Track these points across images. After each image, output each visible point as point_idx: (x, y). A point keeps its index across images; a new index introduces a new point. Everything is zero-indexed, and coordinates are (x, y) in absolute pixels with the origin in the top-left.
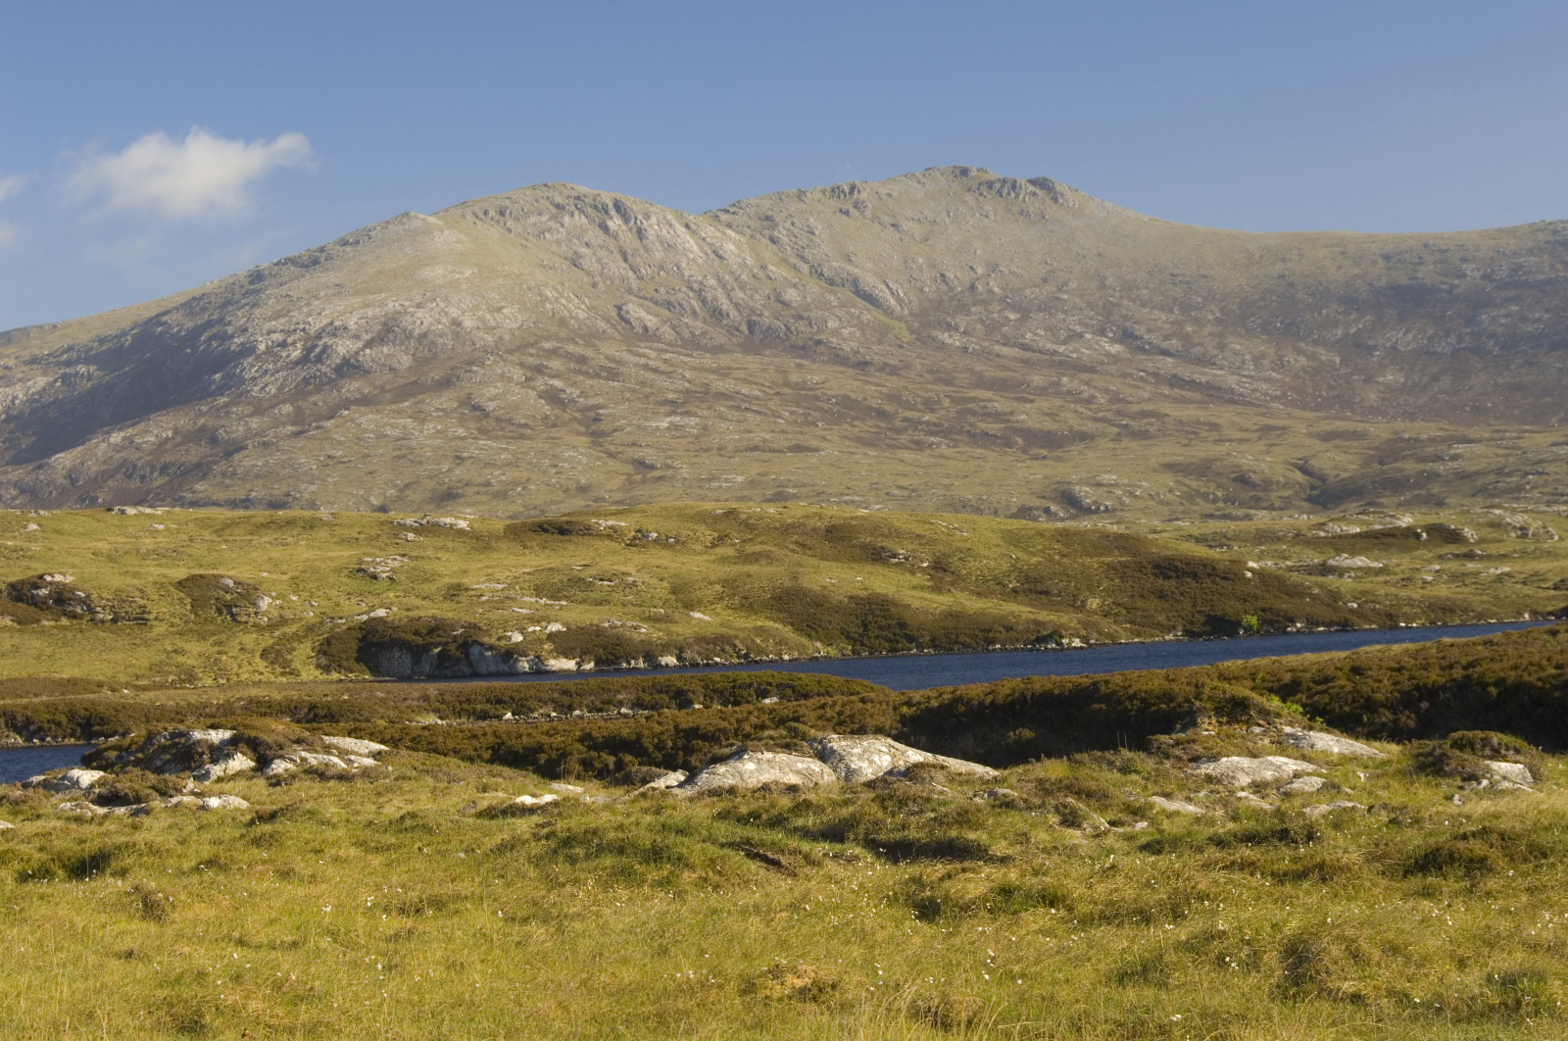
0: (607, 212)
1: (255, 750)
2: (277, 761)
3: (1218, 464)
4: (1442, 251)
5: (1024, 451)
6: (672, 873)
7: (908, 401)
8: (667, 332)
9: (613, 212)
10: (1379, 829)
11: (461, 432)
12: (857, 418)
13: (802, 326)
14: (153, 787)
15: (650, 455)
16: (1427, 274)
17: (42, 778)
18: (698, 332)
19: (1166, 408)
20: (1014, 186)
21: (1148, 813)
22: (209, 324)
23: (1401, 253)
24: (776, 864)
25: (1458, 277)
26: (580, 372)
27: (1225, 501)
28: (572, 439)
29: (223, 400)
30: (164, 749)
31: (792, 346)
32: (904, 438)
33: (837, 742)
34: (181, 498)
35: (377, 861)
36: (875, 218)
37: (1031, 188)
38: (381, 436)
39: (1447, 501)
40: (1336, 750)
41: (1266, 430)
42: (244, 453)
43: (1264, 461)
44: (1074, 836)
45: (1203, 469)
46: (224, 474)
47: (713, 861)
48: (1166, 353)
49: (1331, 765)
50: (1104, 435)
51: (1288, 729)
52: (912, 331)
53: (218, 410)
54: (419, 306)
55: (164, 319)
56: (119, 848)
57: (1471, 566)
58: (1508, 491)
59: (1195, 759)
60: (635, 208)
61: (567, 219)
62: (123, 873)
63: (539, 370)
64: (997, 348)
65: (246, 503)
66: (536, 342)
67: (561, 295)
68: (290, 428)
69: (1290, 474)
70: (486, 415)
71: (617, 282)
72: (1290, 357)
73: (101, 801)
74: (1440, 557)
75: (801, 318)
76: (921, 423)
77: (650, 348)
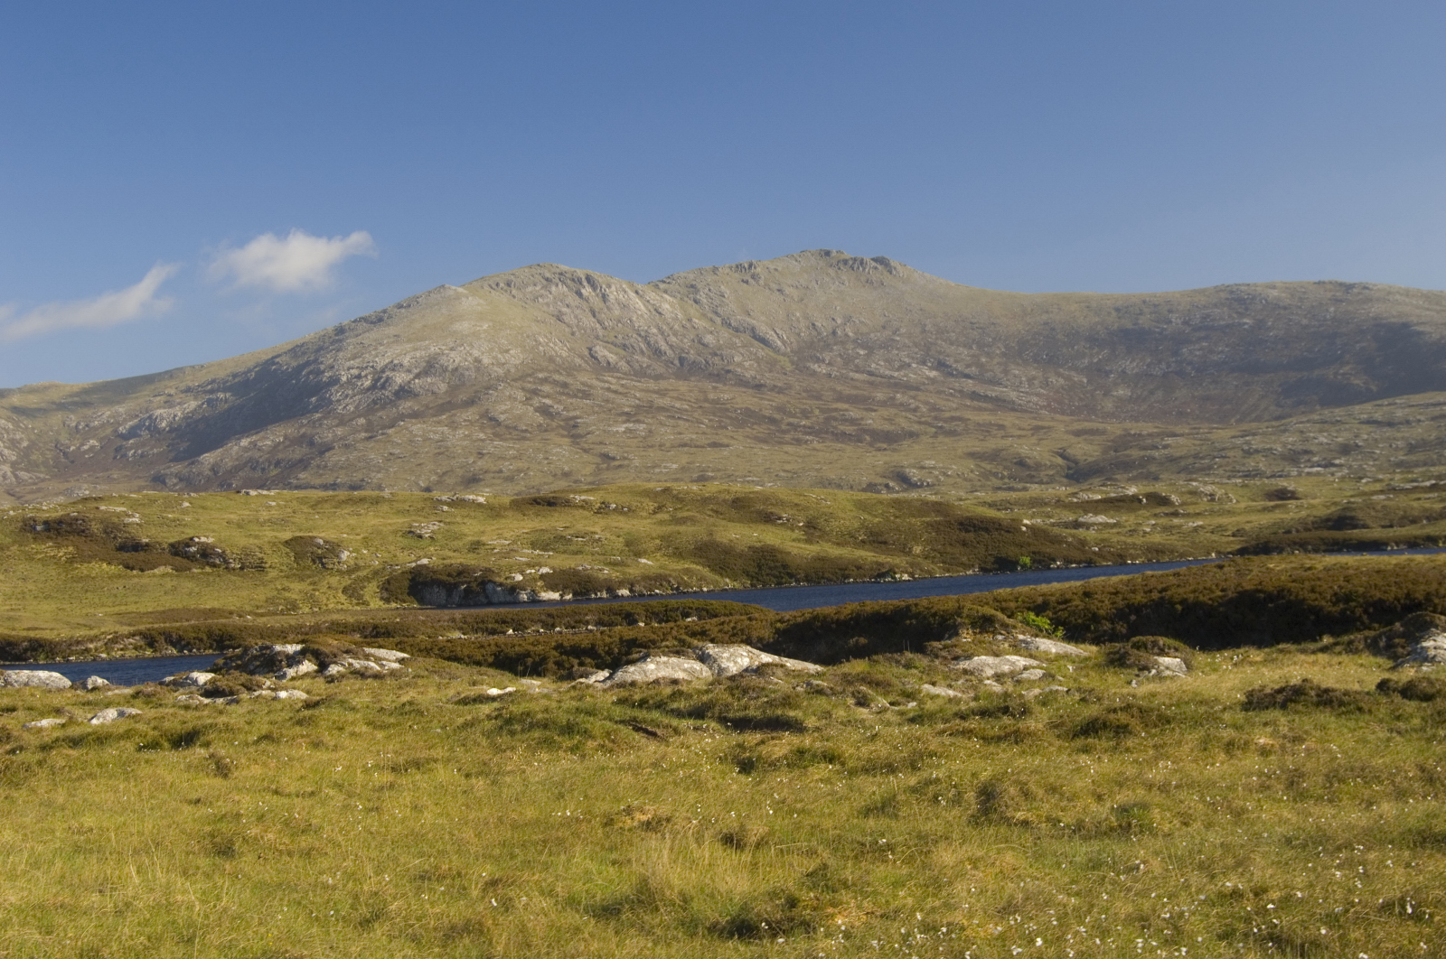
0: (581, 283)
1: (317, 658)
2: (332, 666)
3: (1004, 453)
4: (1155, 306)
5: (871, 445)
6: (579, 741)
7: (790, 412)
8: (623, 365)
9: (585, 283)
10: (1073, 705)
11: (482, 436)
12: (753, 424)
13: (716, 360)
14: (242, 685)
15: (612, 450)
16: (1145, 321)
17: (172, 678)
18: (645, 365)
19: (969, 415)
20: (862, 262)
21: (917, 696)
22: (308, 364)
23: (1127, 307)
24: (654, 735)
25: (1166, 323)
26: (563, 394)
27: (1009, 478)
28: (558, 440)
29: (318, 415)
30: (255, 658)
31: (710, 374)
32: (788, 437)
33: (712, 649)
34: (289, 483)
35: (380, 735)
36: (766, 285)
37: (874, 264)
38: (426, 439)
39: (1161, 476)
40: (1054, 651)
41: (1037, 429)
42: (332, 452)
43: (1036, 450)
44: (863, 712)
45: (994, 456)
46: (318, 467)
47: (608, 734)
48: (967, 376)
49: (1050, 661)
50: (926, 433)
51: (1021, 637)
52: (793, 363)
53: (314, 423)
54: (452, 349)
55: (277, 360)
56: (205, 727)
57: (1176, 521)
58: (1202, 469)
59: (956, 658)
60: (600, 280)
61: (553, 289)
62: (207, 745)
63: (535, 392)
64: (851, 374)
65: (334, 486)
66: (533, 373)
67: (550, 340)
68: (364, 435)
69: (1054, 459)
70: (499, 424)
71: (588, 331)
72: (1053, 379)
73: (207, 694)
74: (1155, 515)
75: (716, 355)
76: (800, 426)
77: (612, 377)
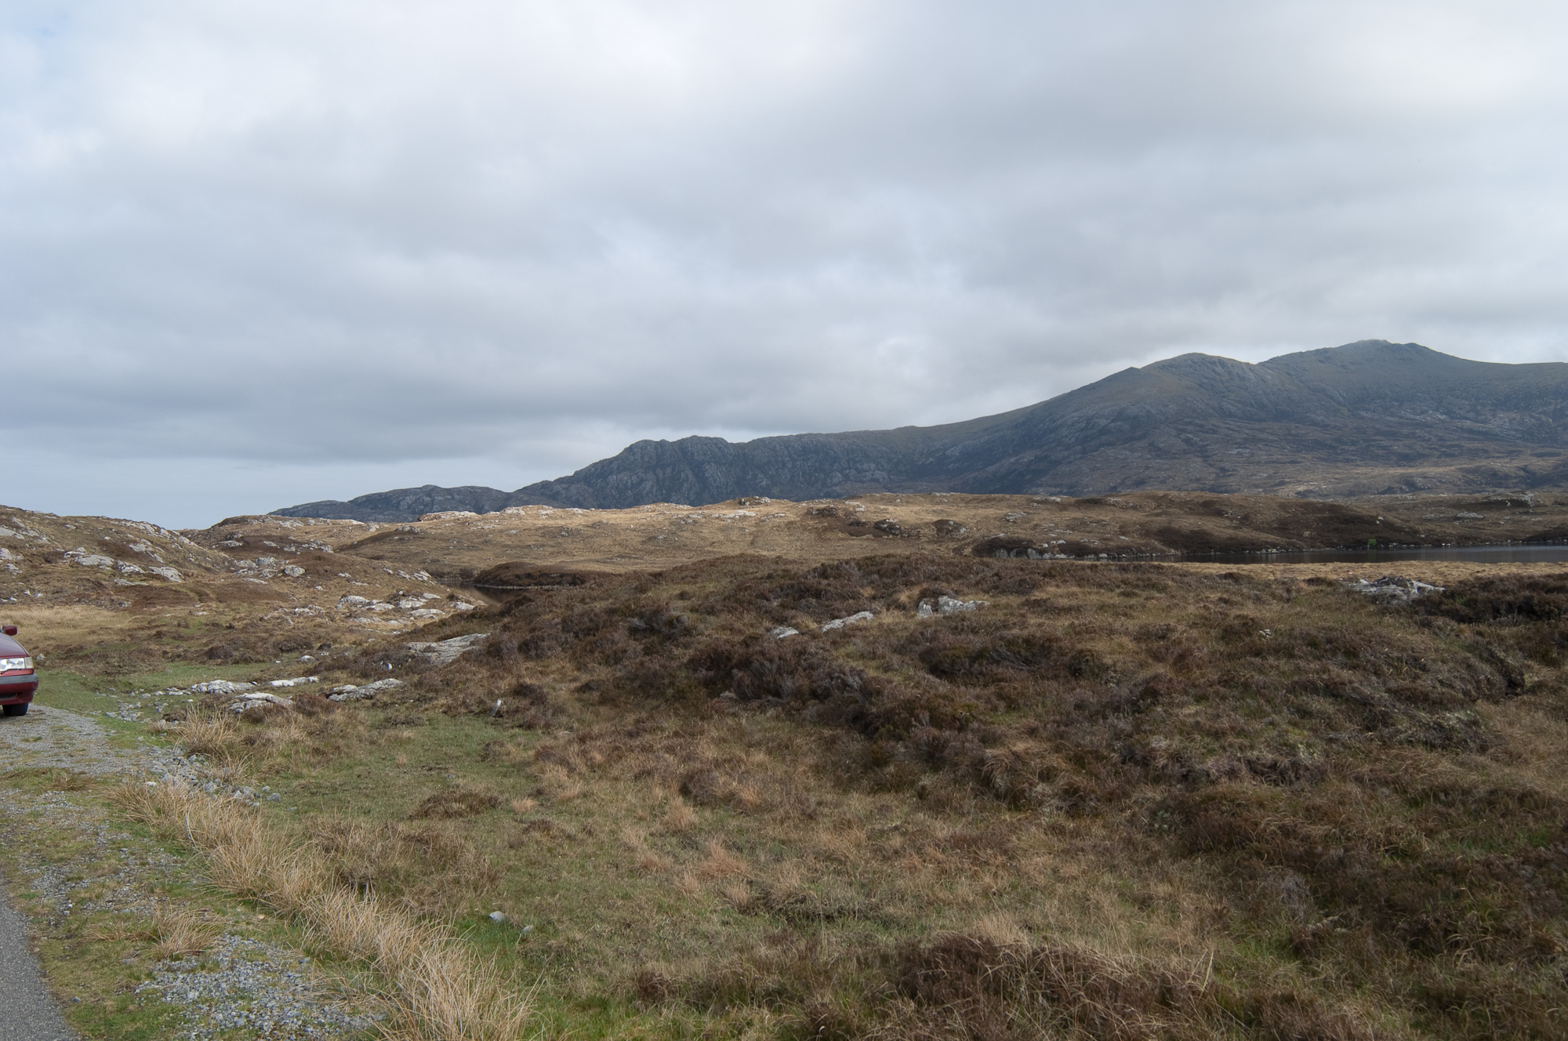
0: (1215, 365)
3: (1484, 468)
5: (1395, 462)
7: (1343, 441)
8: (1239, 413)
12: (1320, 449)
13: (1299, 410)
15: (1227, 465)
18: (1253, 413)
19: (1465, 443)
26: (1200, 431)
31: (1294, 418)
32: (1341, 457)
38: (1116, 458)
41: (1510, 452)
42: (1061, 465)
43: (1507, 466)
45: (1477, 471)
48: (1467, 419)
50: (1434, 455)
52: (1349, 411)
54: (1134, 405)
61: (1198, 368)
63: (1184, 431)
66: (1182, 419)
67: (1195, 399)
69: (1518, 472)
70: (1159, 449)
75: (1299, 406)
76: (1349, 451)
77: (1232, 420)
